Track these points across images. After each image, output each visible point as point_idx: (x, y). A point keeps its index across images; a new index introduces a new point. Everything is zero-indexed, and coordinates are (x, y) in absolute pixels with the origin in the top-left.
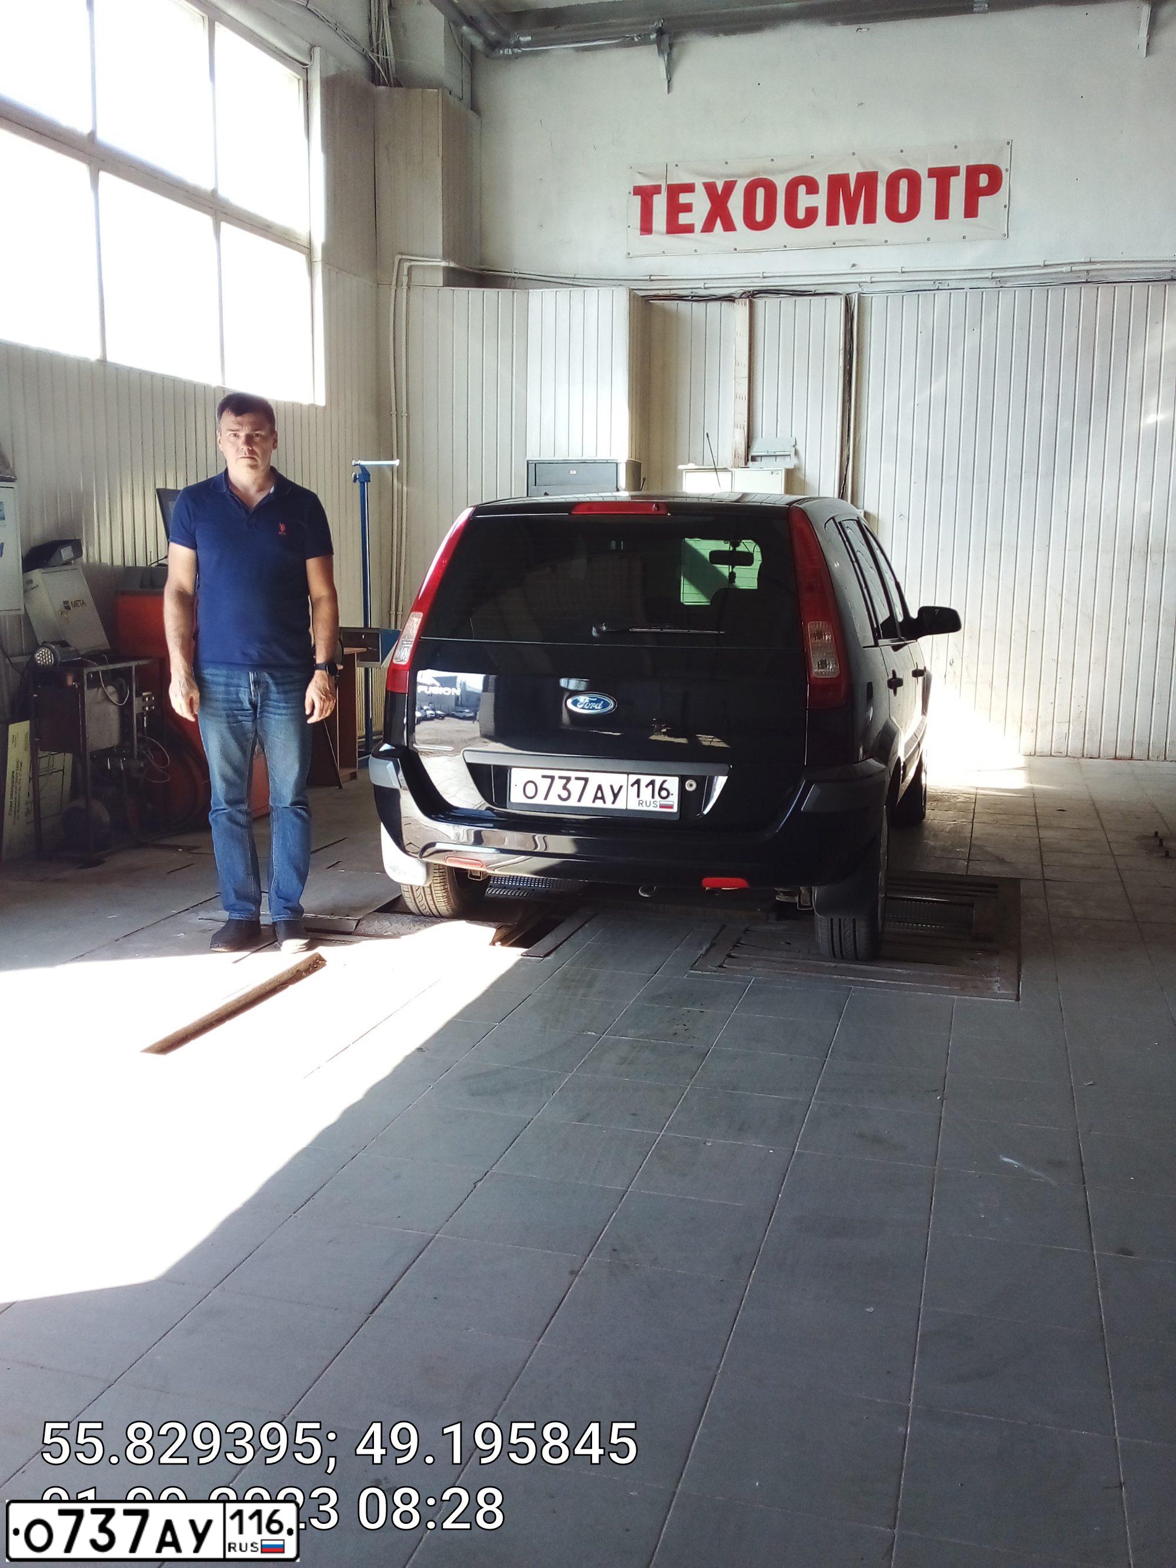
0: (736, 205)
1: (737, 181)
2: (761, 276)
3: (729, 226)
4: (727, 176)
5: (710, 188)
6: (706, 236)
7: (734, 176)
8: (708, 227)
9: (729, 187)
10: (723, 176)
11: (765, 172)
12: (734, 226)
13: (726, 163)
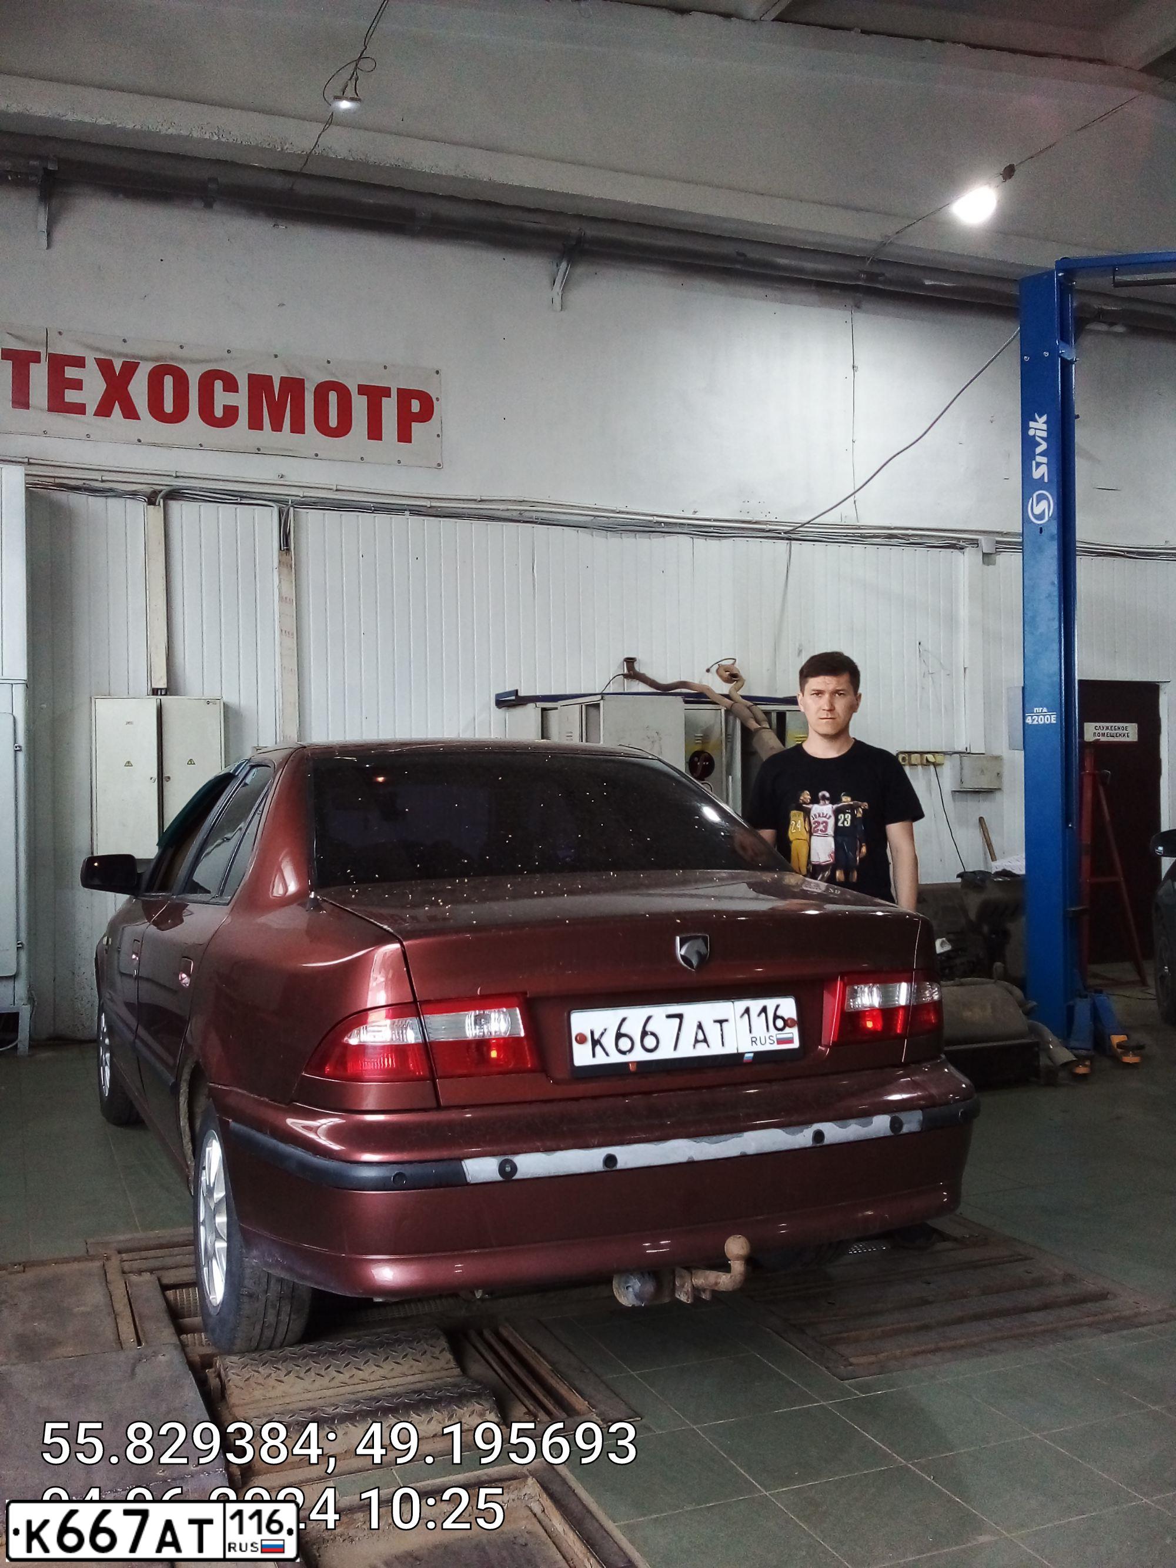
0: (138, 389)
1: (139, 363)
2: (174, 475)
3: (130, 413)
4: (126, 356)
5: (105, 366)
6: (101, 421)
7: (133, 357)
8: (104, 410)
9: (130, 368)
10: (120, 355)
11: (172, 359)
12: (137, 414)
13: (125, 341)
